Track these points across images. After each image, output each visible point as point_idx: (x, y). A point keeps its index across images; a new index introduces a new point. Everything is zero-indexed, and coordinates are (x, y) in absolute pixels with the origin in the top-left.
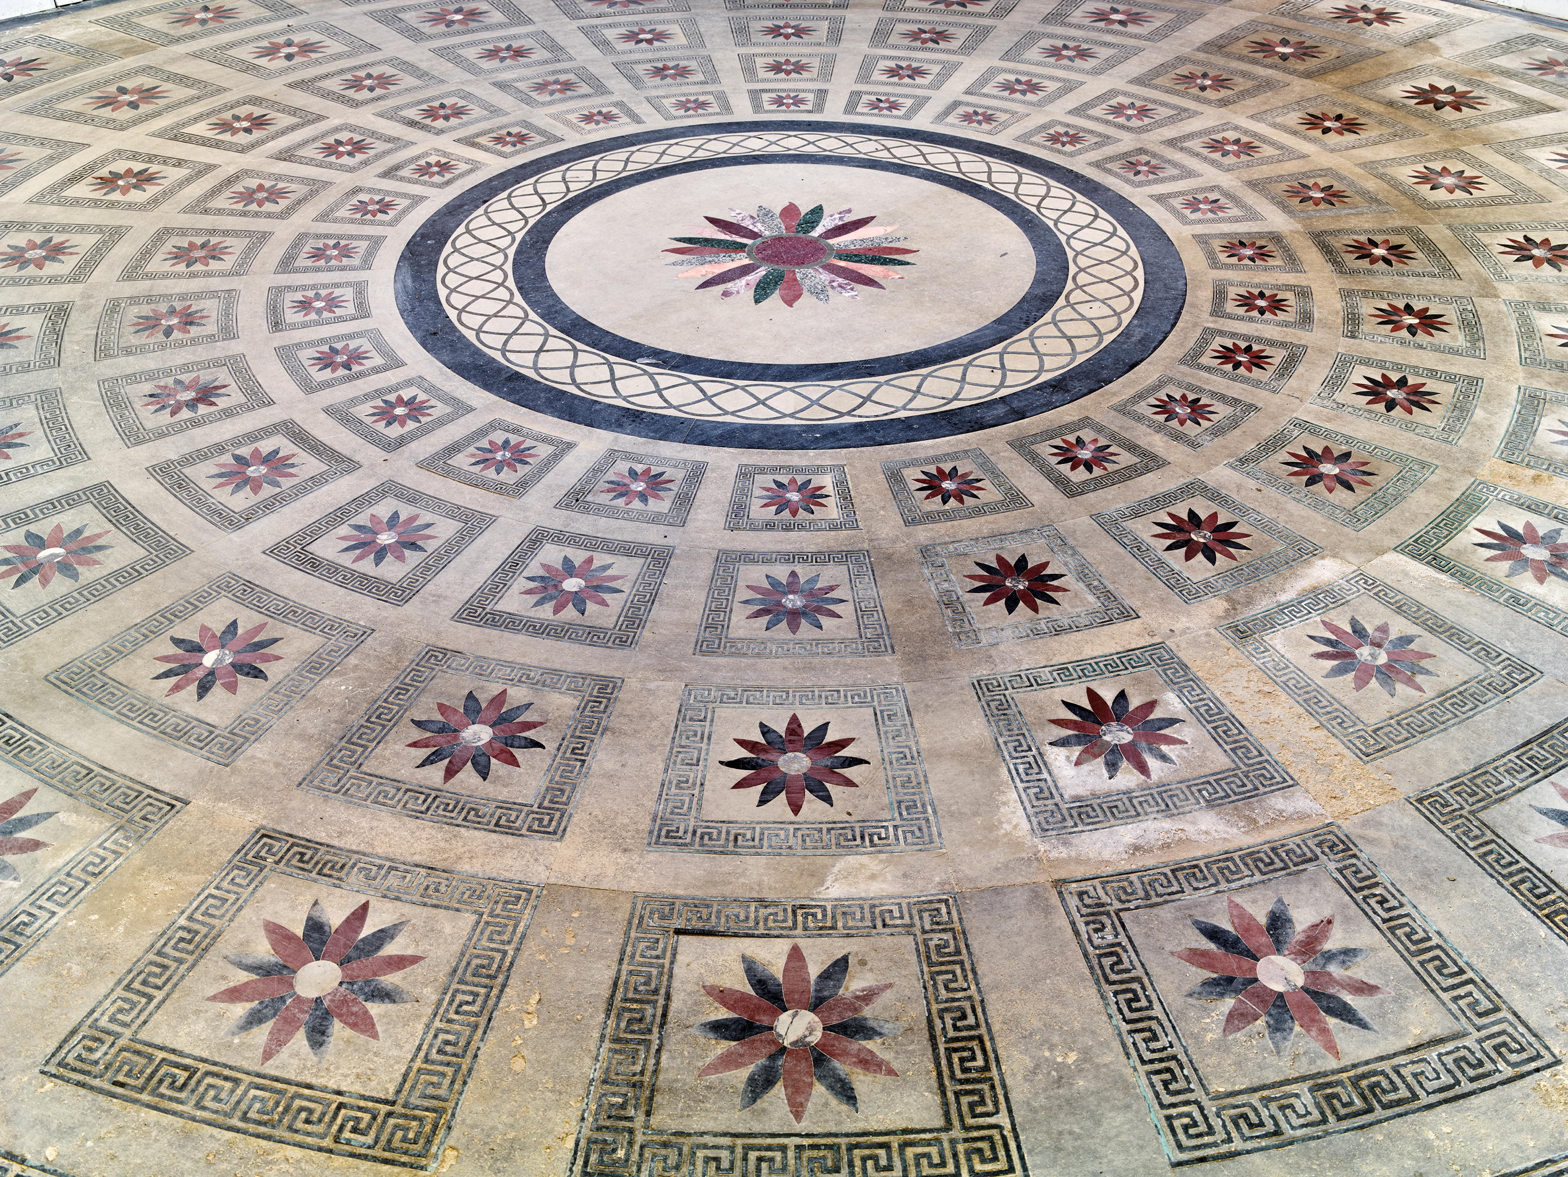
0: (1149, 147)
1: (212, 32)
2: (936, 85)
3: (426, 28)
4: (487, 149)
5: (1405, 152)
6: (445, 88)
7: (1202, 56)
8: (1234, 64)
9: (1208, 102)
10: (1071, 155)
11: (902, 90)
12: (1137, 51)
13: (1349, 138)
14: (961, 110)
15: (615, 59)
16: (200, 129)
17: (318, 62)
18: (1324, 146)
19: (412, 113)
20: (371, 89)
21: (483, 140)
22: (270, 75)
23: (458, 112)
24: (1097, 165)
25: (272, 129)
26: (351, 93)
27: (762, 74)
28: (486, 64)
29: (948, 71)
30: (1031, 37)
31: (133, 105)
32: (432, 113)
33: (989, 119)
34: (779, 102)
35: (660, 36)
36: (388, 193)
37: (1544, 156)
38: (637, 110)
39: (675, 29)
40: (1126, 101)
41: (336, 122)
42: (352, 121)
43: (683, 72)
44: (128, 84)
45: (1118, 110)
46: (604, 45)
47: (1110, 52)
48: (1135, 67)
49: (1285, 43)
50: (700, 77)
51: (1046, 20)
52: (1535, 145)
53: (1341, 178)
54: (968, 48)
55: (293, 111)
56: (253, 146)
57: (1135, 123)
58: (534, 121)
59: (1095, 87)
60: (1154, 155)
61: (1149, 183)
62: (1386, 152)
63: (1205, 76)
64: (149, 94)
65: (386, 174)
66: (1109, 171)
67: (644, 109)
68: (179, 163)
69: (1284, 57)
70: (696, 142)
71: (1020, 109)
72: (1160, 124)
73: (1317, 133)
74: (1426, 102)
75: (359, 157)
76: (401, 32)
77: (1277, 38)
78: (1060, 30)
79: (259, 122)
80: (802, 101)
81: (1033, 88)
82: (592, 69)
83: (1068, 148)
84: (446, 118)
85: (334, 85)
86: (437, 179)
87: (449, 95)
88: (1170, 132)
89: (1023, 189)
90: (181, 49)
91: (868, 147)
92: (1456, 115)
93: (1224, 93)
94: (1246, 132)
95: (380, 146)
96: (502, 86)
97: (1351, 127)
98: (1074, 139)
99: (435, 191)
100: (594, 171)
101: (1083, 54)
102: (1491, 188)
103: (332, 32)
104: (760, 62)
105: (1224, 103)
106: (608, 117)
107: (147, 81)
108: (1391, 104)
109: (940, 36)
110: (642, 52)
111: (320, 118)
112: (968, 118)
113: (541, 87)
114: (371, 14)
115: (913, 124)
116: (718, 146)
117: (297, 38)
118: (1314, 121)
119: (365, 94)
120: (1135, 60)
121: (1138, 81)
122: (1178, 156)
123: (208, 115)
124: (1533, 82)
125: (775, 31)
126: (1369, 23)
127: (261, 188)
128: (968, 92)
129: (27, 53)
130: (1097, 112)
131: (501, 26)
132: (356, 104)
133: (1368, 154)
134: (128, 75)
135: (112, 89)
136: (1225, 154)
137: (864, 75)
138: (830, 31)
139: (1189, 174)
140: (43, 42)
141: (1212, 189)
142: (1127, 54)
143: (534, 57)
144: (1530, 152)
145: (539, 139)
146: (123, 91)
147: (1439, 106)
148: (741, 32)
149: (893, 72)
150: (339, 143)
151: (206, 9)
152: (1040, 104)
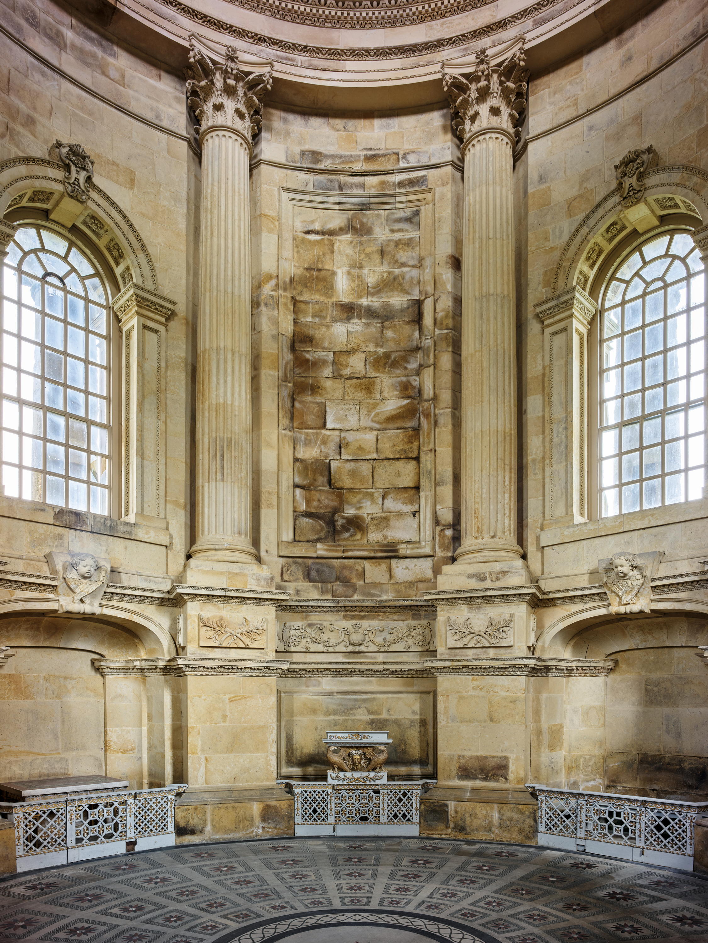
0: (503, 918)
1: (127, 873)
2: (415, 895)
3: (212, 873)
4: (231, 920)
5: (608, 918)
6: (217, 896)
7: (520, 882)
8: (534, 885)
9: (524, 899)
10: (472, 921)
11: (402, 897)
12: (494, 881)
13: (584, 913)
14: (425, 904)
15: (286, 885)
16: (115, 911)
17: (167, 885)
18: (575, 916)
19: (203, 905)
20: (187, 896)
21: (230, 916)
22: (147, 890)
23: (222, 905)
24: (483, 925)
25: (145, 911)
26: (179, 897)
27: (345, 891)
28: (235, 887)
29: (420, 889)
30: (452, 876)
31: (90, 901)
32: (211, 906)
33: (437, 907)
34: (352, 901)
35: (305, 876)
36: (189, 937)
37: (665, 918)
38: (295, 905)
39: (311, 874)
40: (492, 900)
41: (172, 908)
42: (178, 908)
43: (313, 890)
44: (90, 893)
45: (489, 903)
46: (283, 880)
47: (483, 881)
48: (494, 887)
49: (552, 877)
50: (320, 892)
51: (457, 869)
52: (660, 914)
53: (583, 929)
54: (427, 881)
55: (154, 904)
56: (136, 917)
57: (496, 908)
58: (252, 909)
59: (479, 895)
60: (506, 921)
61: (505, 932)
62: (600, 918)
63: (522, 890)
64: (97, 897)
65: (189, 930)
66: (488, 928)
67: (297, 904)
68: (104, 924)
69: (553, 882)
70: (318, 917)
71: (450, 903)
72: (507, 908)
73: (571, 911)
74: (612, 898)
75: (179, 922)
76: (202, 874)
77: (549, 875)
78: (463, 873)
79: (139, 908)
80: (361, 901)
81: (454, 895)
82: (277, 889)
83: (470, 919)
84: (216, 907)
85: (173, 894)
86: (210, 932)
87: (219, 898)
88: (511, 912)
89: (453, 935)
90: (113, 879)
91: (388, 919)
92: (626, 903)
93: (531, 896)
94: (542, 911)
95: (188, 918)
96: (240, 895)
97: (584, 908)
98: (473, 915)
99: (209, 936)
100: (275, 929)
101: (473, 882)
102: (646, 932)
103: (175, 874)
104: (344, 886)
105: (531, 900)
106: (282, 907)
107: (97, 892)
108: (599, 899)
109: (416, 876)
110: (297, 882)
111: (165, 907)
112: (429, 907)
113: (256, 896)
114: (192, 868)
115: (406, 910)
116: (327, 919)
117: (160, 876)
118: (569, 906)
119: (185, 898)
120: (494, 884)
121: (496, 892)
122: (515, 921)
123: (120, 905)
124: (653, 889)
125: (351, 875)
126: (584, 868)
127: (136, 935)
128: (428, 897)
129: (51, 880)
130: (481, 904)
131: (242, 872)
132: (180, 902)
133: (593, 919)
134: (91, 889)
135: (83, 894)
136: (535, 920)
137: (386, 891)
138: (373, 874)
139: (520, 928)
140: (59, 876)
141: (531, 934)
142: (490, 882)
143: (254, 884)
144: (660, 917)
145: (253, 916)
146: (87, 895)
147: (618, 899)
148: (337, 875)
149: (398, 890)
150: (171, 917)
151: (126, 865)
152: (457, 901)
